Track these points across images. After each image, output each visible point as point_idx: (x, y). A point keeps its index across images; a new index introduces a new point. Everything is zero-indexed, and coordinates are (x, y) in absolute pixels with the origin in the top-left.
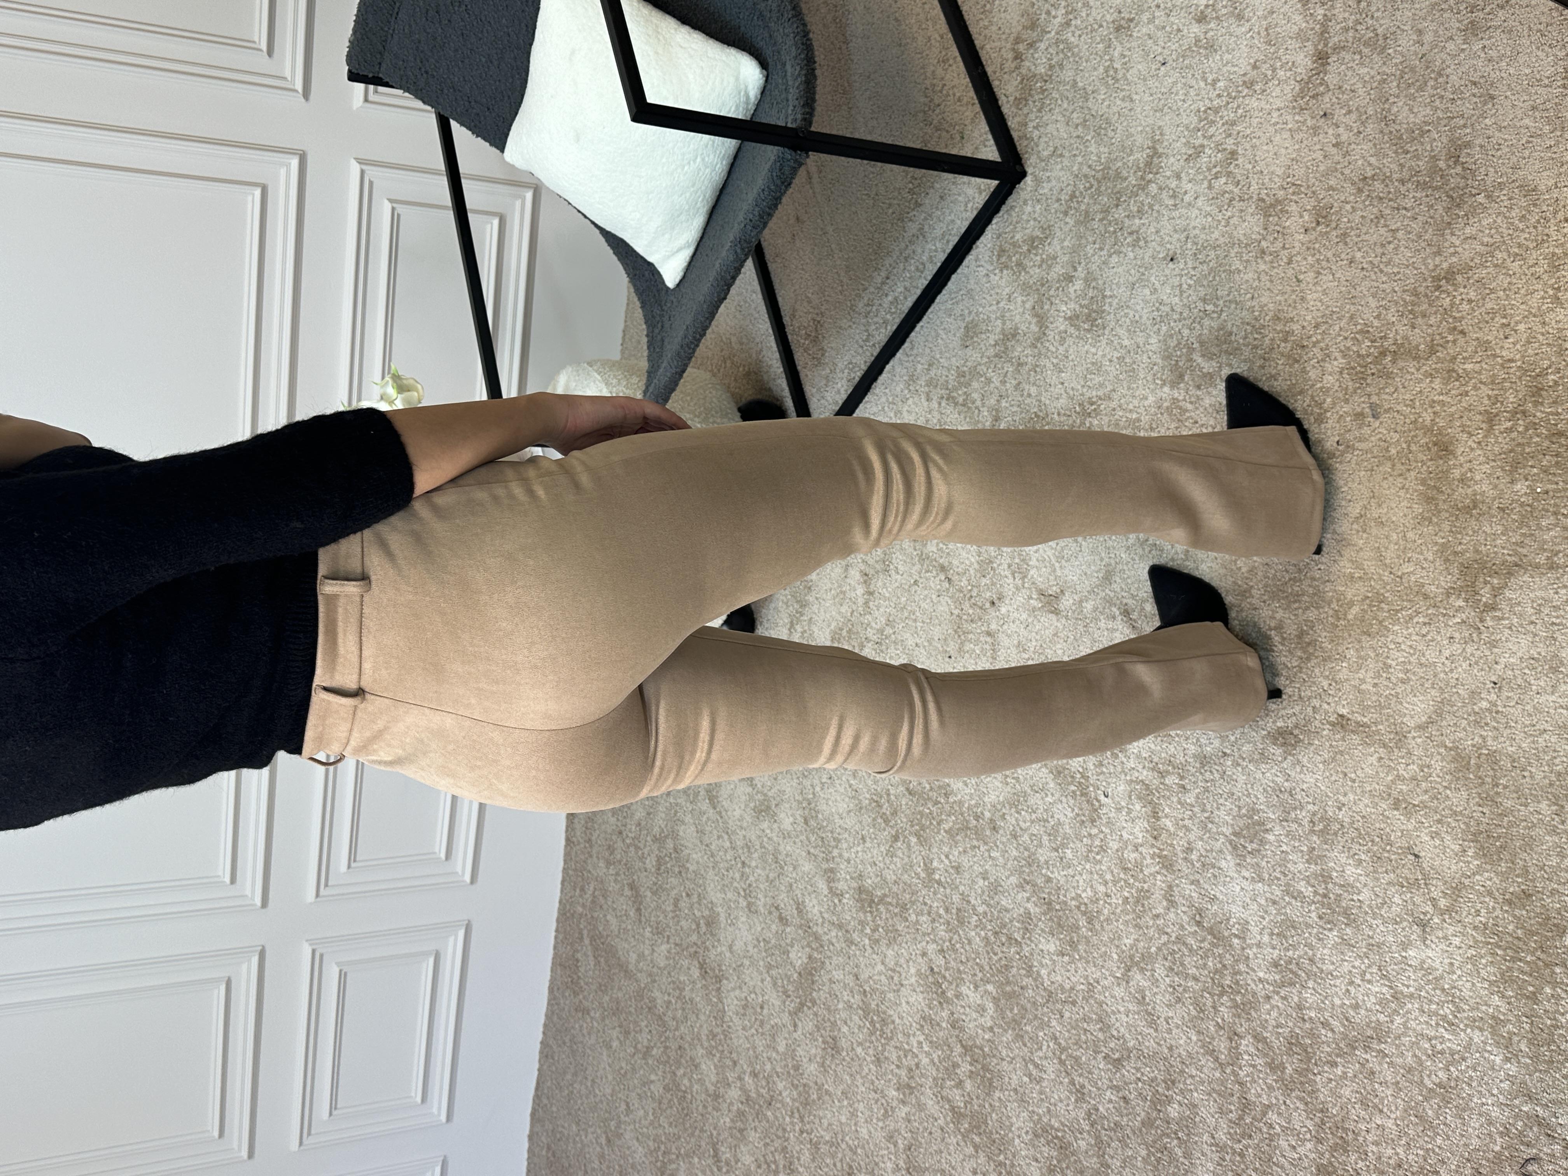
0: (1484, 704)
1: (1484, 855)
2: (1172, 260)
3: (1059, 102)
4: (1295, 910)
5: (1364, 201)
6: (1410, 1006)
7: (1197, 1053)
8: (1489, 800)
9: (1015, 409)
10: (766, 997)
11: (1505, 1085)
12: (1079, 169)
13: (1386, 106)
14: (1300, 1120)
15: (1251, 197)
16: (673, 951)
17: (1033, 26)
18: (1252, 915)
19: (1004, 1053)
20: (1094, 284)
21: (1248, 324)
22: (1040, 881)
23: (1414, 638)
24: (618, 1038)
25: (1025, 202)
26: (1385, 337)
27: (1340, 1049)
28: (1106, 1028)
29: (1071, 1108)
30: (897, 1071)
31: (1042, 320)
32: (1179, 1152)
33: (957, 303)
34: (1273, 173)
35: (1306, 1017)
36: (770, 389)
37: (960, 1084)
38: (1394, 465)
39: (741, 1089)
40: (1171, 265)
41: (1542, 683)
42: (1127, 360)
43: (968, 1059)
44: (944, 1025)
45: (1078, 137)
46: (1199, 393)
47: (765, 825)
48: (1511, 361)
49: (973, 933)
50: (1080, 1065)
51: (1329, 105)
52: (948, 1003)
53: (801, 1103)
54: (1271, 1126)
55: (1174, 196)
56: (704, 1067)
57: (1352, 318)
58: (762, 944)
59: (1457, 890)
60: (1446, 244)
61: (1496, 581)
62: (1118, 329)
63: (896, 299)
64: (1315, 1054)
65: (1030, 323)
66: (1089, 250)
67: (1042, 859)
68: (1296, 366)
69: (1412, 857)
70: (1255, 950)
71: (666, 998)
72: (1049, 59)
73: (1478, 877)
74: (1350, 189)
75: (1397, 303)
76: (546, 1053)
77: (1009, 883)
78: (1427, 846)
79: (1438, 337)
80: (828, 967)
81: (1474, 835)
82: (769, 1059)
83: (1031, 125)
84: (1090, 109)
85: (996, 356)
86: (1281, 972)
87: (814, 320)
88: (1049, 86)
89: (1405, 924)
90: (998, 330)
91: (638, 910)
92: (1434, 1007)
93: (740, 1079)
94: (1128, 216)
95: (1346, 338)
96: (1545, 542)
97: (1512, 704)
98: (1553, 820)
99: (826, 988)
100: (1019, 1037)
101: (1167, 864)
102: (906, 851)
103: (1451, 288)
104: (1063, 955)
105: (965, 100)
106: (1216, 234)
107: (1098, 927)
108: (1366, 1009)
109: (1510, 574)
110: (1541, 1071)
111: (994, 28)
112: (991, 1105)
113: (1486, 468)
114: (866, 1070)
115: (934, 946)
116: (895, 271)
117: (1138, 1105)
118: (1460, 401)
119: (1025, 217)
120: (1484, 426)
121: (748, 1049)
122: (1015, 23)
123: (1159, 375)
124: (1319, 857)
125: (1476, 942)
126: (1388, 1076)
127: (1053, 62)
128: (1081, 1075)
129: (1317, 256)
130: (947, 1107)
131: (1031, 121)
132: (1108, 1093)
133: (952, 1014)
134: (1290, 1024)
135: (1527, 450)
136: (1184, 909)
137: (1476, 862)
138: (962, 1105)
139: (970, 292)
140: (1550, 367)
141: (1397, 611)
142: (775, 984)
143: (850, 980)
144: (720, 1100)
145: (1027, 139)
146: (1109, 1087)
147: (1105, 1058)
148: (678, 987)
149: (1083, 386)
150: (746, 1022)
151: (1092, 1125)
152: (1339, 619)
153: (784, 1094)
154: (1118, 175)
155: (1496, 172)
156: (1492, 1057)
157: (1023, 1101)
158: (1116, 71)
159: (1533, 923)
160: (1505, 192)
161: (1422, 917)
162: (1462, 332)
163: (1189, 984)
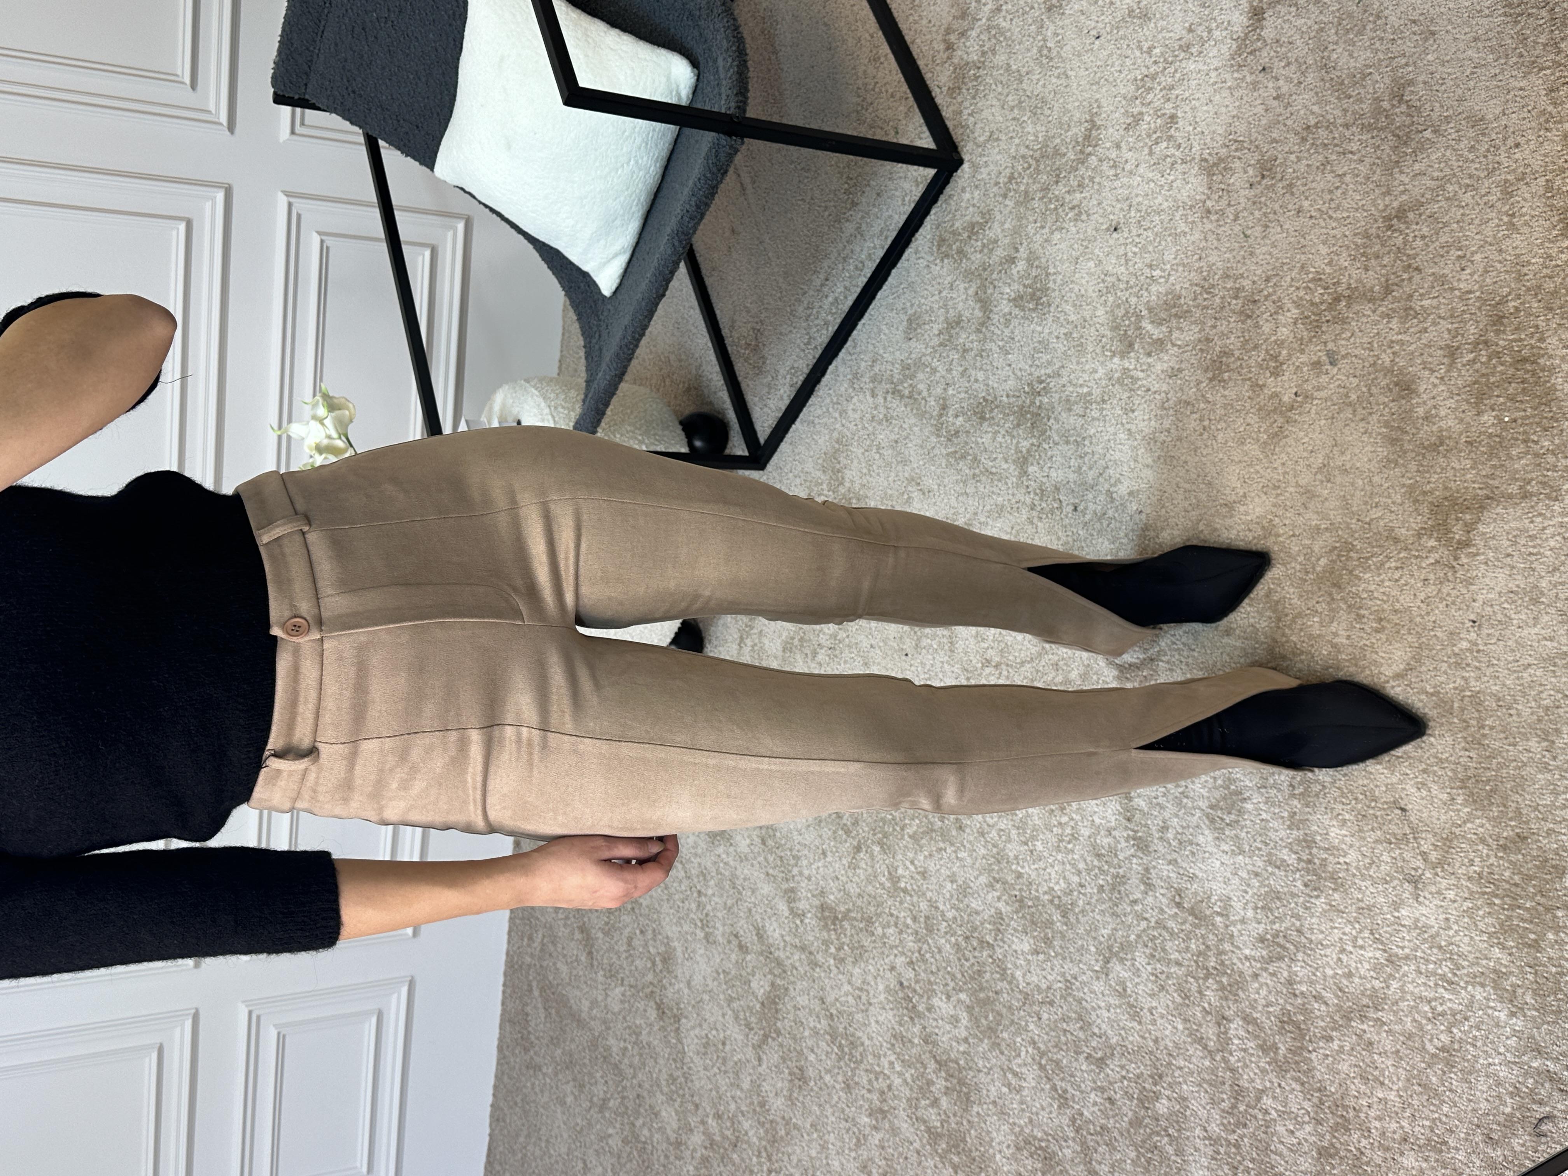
0: (1464, 645)
1: (1475, 801)
2: (1115, 229)
3: (994, 87)
4: (1278, 881)
5: (1308, 150)
6: (1406, 968)
7: (1185, 1042)
8: (1476, 742)
9: (963, 395)
10: (728, 1032)
11: (1512, 1042)
12: (1017, 151)
13: (1326, 54)
14: (1298, 1103)
15: (1194, 159)
16: (628, 993)
17: (964, 15)
18: (1234, 889)
19: (981, 1064)
20: (1036, 263)
21: (1196, 285)
22: (1010, 878)
23: (1387, 584)
24: (572, 1093)
25: (963, 190)
26: (1338, 283)
27: (1335, 1022)
28: (1086, 1026)
29: (1054, 1115)
30: (868, 1095)
31: (986, 305)
32: (1170, 1150)
33: (898, 297)
34: (1214, 132)
35: (1297, 992)
36: (711, 403)
37: (935, 1103)
38: (1355, 411)
39: (704, 1133)
40: (1115, 235)
41: (1524, 617)
42: (1075, 335)
43: (943, 1074)
44: (916, 1041)
45: (1014, 119)
46: (1150, 360)
47: (720, 850)
48: (1470, 292)
49: (943, 941)
50: (1061, 1069)
51: (1267, 60)
52: (919, 1017)
53: (769, 1142)
54: (1266, 1112)
55: (1114, 166)
56: (664, 1114)
57: (1302, 267)
58: (722, 976)
59: (1447, 842)
60: (1396, 183)
61: (1468, 517)
62: (1064, 305)
63: (836, 299)
64: (1309, 1030)
65: (973, 309)
66: (1031, 229)
67: (1011, 854)
68: (1249, 321)
69: (1399, 812)
70: (1239, 927)
71: (622, 1044)
72: (981, 46)
73: (1469, 825)
74: (1293, 139)
75: (1348, 247)
76: (497, 1117)
77: (978, 884)
78: (1413, 797)
79: (1392, 277)
80: (792, 993)
81: (1462, 781)
82: (733, 1098)
83: (966, 112)
84: (1025, 91)
85: (941, 345)
86: (1268, 947)
87: (754, 329)
88: (982, 72)
89: (1396, 882)
90: (942, 318)
91: (590, 953)
92: (1431, 966)
93: (703, 1122)
94: (1069, 192)
95: (1298, 288)
96: (1517, 471)
97: (1493, 641)
98: (1544, 757)
99: (791, 1017)
100: (996, 1045)
101: (1142, 845)
102: (869, 861)
103: (1403, 226)
104: (1038, 953)
105: (898, 95)
106: (1160, 199)
107: (1073, 919)
108: (1360, 977)
109: (1482, 508)
110: (1548, 1023)
111: (924, 22)
112: (969, 1121)
113: (1451, 403)
114: (836, 1098)
115: (903, 959)
116: (834, 272)
117: (1125, 1104)
118: (1420, 339)
119: (963, 204)
120: (1445, 360)
121: (711, 1090)
122: (945, 14)
123: (1108, 347)
124: (1301, 821)
125: (1472, 893)
126: (1388, 1044)
127: (985, 49)
128: (1063, 1079)
129: (1264, 210)
130: (923, 1128)
131: (966, 108)
132: (1092, 1095)
133: (924, 1028)
134: (1281, 1001)
135: (1492, 380)
136: (1162, 891)
137: (1466, 810)
138: (939, 1124)
139: (911, 285)
140: (1509, 294)
141: (1367, 559)
142: (737, 1018)
143: (816, 1005)
144: (683, 1148)
145: (962, 127)
146: (1093, 1089)
147: (1087, 1058)
148: (634, 1032)
149: (1031, 366)
150: (708, 1061)
151: (1077, 1131)
152: (1307, 573)
153: (751, 1133)
154: (1057, 153)
155: (1442, 107)
156: (1496, 1013)
157: (1003, 1113)
158: (1050, 50)
159: (1529, 868)
160: (1452, 125)
161: (1413, 873)
162: (1417, 269)
163: (1172, 970)
